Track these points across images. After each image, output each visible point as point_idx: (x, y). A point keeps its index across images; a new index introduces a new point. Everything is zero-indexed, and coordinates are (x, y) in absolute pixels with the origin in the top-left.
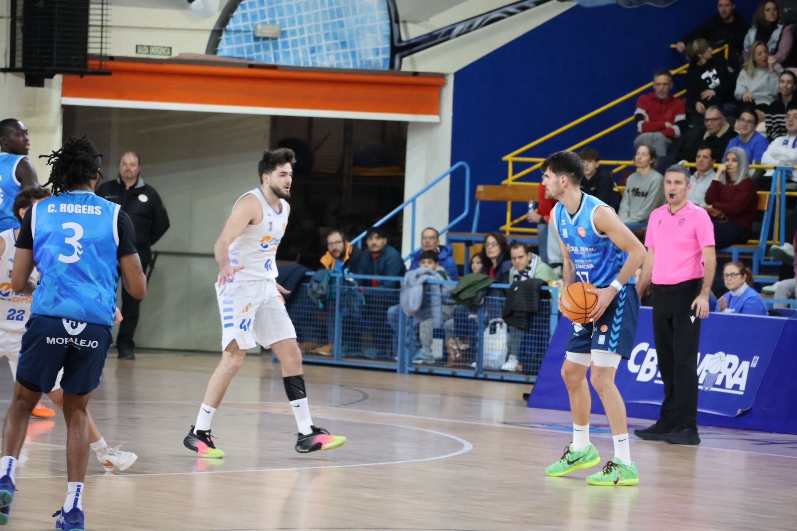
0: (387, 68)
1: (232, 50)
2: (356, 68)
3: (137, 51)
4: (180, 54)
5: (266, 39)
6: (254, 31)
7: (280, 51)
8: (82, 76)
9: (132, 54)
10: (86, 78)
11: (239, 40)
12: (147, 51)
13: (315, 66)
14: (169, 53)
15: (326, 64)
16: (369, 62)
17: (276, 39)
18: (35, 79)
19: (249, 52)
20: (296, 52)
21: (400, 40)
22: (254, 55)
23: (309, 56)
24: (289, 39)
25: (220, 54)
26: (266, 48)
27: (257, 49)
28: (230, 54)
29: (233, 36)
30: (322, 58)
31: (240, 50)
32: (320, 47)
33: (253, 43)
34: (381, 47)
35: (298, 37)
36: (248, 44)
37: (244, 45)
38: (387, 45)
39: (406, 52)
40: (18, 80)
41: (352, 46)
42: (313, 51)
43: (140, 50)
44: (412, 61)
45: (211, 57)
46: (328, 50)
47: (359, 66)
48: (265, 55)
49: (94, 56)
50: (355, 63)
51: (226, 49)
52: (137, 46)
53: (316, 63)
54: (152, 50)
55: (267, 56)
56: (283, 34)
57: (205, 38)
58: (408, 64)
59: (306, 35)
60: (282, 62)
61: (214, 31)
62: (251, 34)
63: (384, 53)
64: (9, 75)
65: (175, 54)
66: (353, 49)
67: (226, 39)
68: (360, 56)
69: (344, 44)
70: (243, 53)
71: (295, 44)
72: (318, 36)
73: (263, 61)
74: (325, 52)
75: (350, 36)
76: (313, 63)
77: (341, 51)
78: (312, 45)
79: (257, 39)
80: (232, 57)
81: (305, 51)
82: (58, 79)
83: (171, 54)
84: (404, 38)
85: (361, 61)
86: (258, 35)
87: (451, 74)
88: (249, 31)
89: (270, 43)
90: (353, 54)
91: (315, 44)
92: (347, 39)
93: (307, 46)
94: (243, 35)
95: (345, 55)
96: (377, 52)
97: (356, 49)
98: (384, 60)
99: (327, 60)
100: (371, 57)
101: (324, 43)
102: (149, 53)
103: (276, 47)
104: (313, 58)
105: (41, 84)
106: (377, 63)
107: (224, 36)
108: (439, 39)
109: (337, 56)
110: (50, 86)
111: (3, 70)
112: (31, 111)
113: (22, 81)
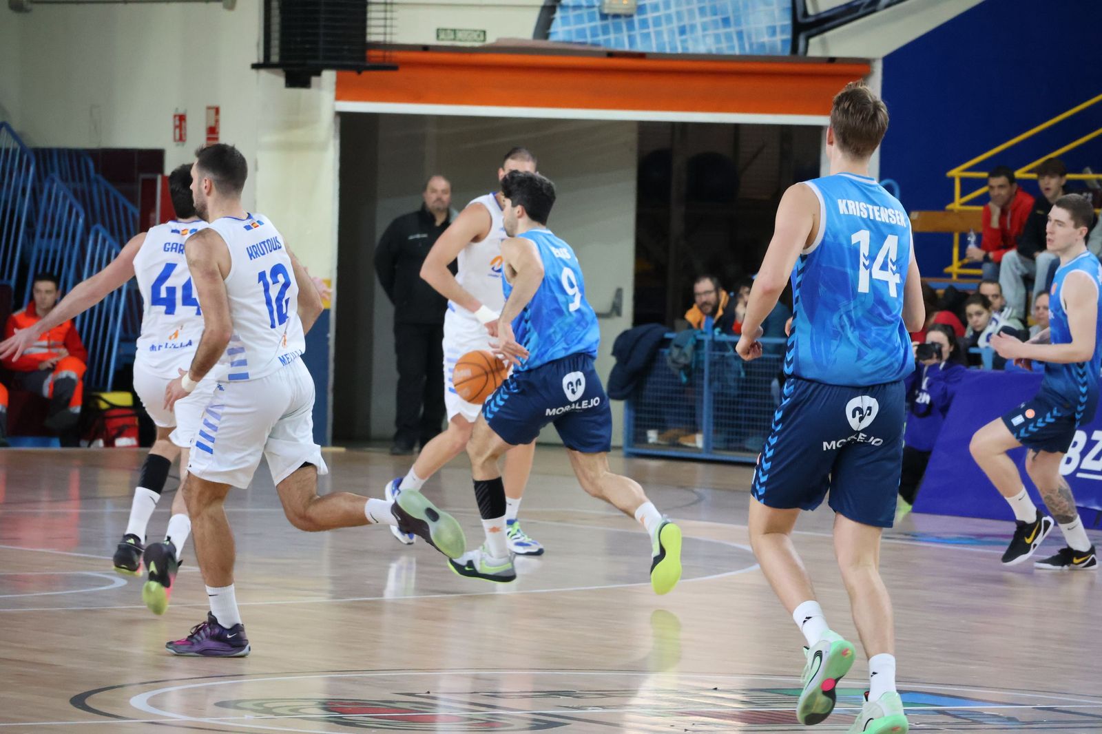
0: (787, 52)
1: (569, 32)
2: (743, 53)
3: (438, 36)
4: (498, 40)
5: (616, 16)
6: (599, 7)
7: (637, 32)
8: (359, 73)
9: (431, 40)
10: (365, 74)
11: (579, 19)
12: (452, 37)
13: (686, 52)
14: (482, 38)
15: (702, 49)
16: (762, 45)
17: (631, 16)
18: (298, 77)
19: (594, 35)
20: (659, 34)
21: (806, 14)
22: (601, 38)
23: (678, 38)
24: (650, 16)
25: (553, 38)
26: (618, 29)
27: (605, 30)
28: (567, 38)
29: (571, 14)
30: (696, 41)
31: (581, 32)
32: (693, 27)
33: (598, 23)
34: (778, 24)
35: (662, 12)
36: (593, 24)
37: (587, 25)
38: (787, 22)
39: (814, 31)
40: (275, 80)
41: (738, 23)
42: (682, 31)
43: (442, 36)
44: (824, 44)
45: (541, 43)
46: (704, 29)
47: (747, 51)
48: (616, 39)
49: (377, 46)
50: (742, 47)
51: (561, 31)
52: (438, 30)
53: (687, 49)
54: (459, 35)
55: (620, 40)
56: (641, 9)
57: (532, 18)
58: (816, 47)
59: (673, 10)
60: (640, 47)
61: (544, 8)
62: (596, 10)
63: (783, 32)
64: (264, 73)
65: (491, 40)
66: (739, 28)
67: (562, 18)
68: (749, 38)
69: (726, 21)
70: (585, 36)
71: (657, 22)
72: (691, 12)
73: (613, 47)
74: (699, 32)
75: (736, 10)
76: (683, 48)
77: (722, 31)
78: (682, 24)
79: (604, 17)
80: (570, 42)
81: (671, 32)
82: (329, 77)
83: (484, 40)
84: (811, 11)
85: (751, 45)
86: (606, 11)
87: (878, 59)
88: (593, 7)
89: (623, 22)
90: (740, 34)
91: (686, 22)
92: (731, 15)
93: (675, 25)
94: (584, 12)
95: (729, 37)
96: (773, 31)
97: (744, 27)
98: (784, 41)
99: (703, 43)
100: (766, 39)
101: (698, 20)
102: (454, 39)
103: (631, 26)
104: (683, 42)
105: (306, 84)
106: (773, 47)
107: (558, 14)
108: (861, 12)
109: (717, 37)
110: (319, 87)
111: (256, 66)
112: (293, 120)
113: (281, 80)
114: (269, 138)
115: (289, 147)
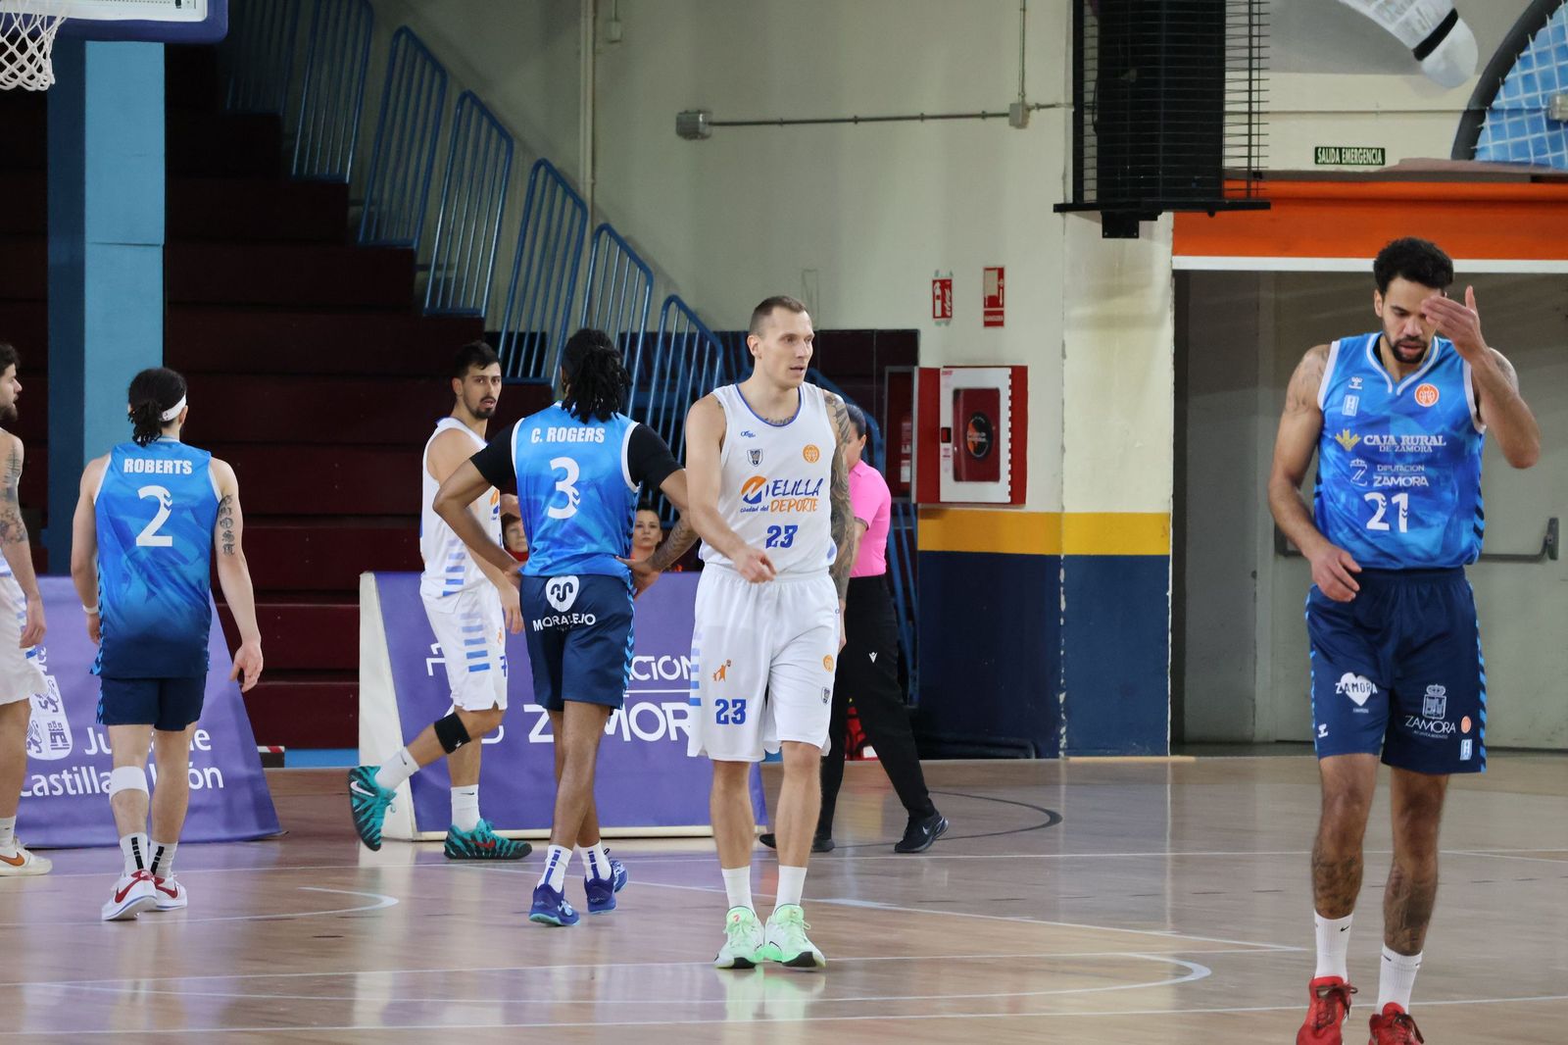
1: (1504, 148)
3: (1317, 158)
4: (1401, 161)
6: (1547, 110)
8: (1211, 214)
9: (1308, 165)
11: (1518, 129)
12: (1338, 159)
14: (1380, 160)
18: (1121, 224)
19: (1539, 151)
22: (1550, 156)
25: (1480, 157)
27: (1556, 144)
28: (1501, 157)
29: (1506, 121)
31: (1520, 148)
33: (1545, 134)
36: (1538, 135)
37: (1529, 137)
40: (1089, 226)
43: (1322, 158)
45: (1464, 165)
49: (1236, 175)
51: (1491, 147)
52: (1317, 149)
54: (1348, 156)
57: (1451, 127)
61: (1467, 113)
62: (1542, 114)
64: (1071, 216)
65: (1392, 161)
67: (1492, 127)
70: (1528, 154)
79: (1553, 124)
80: (1505, 163)
82: (1166, 219)
83: (1383, 163)
86: (1557, 116)
88: (1539, 110)
94: (1526, 117)
102: (1341, 163)
105: (1132, 232)
107: (1487, 123)
110: (1150, 237)
111: (1060, 208)
112: (1115, 285)
113: (1098, 227)
114: (1080, 311)
115: (1108, 323)
